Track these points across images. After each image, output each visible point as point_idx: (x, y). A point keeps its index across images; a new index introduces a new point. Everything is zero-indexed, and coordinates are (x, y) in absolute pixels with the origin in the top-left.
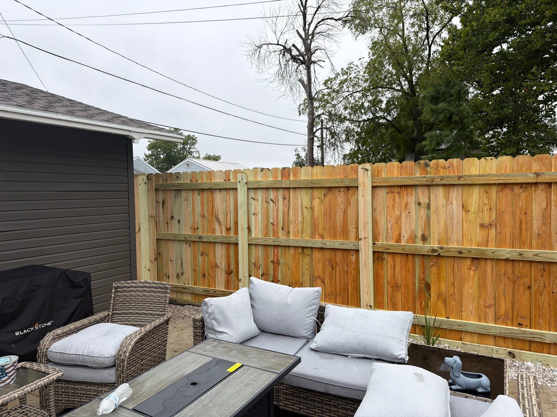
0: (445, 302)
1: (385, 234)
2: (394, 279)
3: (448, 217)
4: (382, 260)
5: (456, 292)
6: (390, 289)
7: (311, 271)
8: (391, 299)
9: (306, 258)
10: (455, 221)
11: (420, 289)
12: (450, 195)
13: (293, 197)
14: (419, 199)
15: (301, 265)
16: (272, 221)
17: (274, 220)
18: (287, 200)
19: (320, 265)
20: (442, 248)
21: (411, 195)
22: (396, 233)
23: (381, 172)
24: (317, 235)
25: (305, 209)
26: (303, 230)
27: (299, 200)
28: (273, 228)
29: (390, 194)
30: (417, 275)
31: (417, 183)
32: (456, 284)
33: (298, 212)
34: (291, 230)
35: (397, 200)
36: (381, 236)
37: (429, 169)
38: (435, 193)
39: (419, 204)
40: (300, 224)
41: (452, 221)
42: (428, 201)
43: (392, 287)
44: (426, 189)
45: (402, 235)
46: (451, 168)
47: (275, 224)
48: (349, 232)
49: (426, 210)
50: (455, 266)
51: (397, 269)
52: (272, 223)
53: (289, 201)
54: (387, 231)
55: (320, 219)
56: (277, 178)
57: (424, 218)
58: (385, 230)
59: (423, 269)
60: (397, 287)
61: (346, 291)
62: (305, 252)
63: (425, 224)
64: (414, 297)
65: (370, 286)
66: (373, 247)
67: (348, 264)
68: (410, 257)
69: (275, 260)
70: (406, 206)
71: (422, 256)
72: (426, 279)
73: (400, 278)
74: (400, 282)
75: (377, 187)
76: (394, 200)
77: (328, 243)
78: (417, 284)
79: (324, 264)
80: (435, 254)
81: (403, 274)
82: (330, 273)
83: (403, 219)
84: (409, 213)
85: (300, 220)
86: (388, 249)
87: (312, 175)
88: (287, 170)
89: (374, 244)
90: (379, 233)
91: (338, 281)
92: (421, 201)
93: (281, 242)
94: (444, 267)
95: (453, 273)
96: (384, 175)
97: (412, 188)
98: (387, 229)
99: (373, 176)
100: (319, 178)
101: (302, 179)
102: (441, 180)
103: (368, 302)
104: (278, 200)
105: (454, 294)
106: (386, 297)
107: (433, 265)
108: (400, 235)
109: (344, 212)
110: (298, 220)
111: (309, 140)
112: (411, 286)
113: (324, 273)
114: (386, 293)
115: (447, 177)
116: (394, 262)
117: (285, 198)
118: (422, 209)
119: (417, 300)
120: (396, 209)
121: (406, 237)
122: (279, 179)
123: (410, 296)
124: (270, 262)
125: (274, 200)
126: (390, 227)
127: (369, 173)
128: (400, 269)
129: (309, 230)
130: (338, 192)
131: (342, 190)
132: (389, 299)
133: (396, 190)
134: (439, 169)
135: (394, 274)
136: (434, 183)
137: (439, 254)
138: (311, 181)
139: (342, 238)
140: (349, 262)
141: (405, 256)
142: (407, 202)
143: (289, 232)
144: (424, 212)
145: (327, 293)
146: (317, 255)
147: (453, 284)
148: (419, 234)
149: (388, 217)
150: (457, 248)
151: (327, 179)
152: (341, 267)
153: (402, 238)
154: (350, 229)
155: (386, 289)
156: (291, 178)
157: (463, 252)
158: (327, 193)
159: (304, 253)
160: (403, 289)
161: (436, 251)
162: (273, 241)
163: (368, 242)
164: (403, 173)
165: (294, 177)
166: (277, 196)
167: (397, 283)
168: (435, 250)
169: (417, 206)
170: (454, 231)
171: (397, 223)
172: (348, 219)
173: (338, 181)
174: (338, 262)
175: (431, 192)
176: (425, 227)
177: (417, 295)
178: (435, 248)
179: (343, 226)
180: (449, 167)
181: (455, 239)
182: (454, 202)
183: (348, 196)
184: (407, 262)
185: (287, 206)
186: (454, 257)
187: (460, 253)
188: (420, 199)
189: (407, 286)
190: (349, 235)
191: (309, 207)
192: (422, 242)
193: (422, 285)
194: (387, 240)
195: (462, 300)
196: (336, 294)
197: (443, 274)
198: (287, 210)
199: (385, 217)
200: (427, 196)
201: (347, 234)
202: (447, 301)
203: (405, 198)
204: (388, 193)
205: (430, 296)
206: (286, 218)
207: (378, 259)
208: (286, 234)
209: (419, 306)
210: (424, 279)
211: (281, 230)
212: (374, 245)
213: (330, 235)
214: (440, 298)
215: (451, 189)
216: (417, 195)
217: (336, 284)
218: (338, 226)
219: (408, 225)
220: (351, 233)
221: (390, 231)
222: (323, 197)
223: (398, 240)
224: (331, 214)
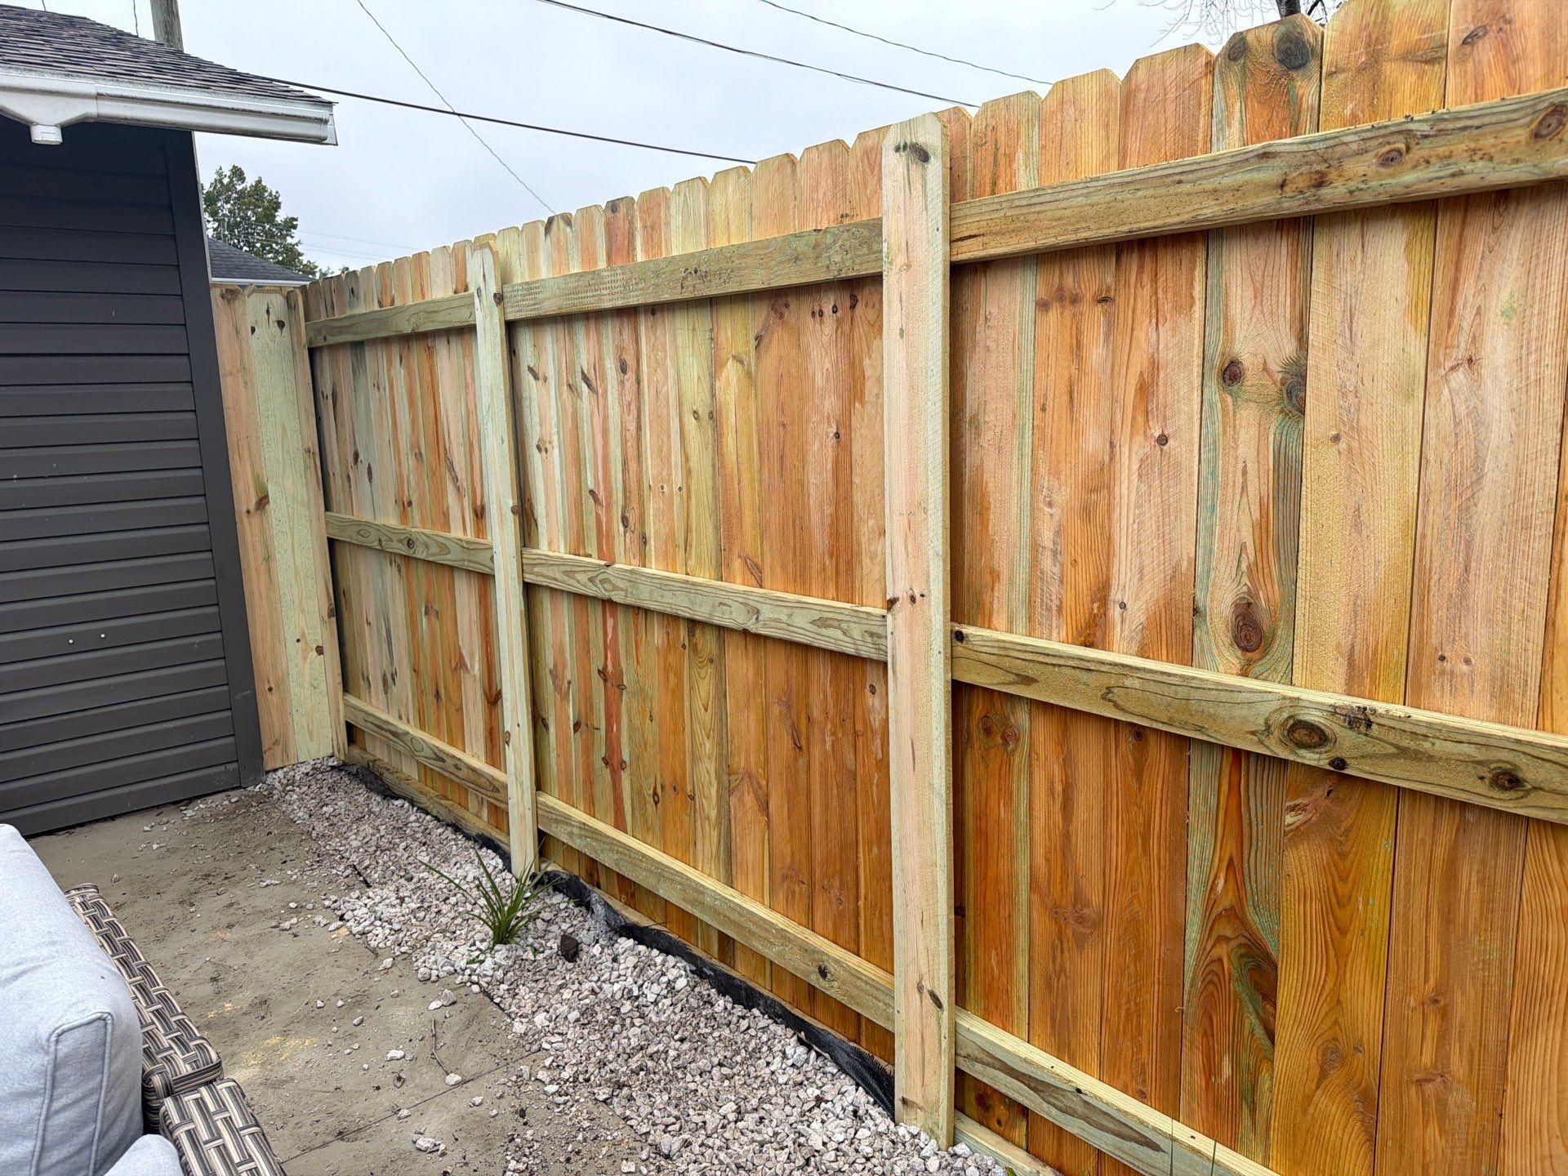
0: (1369, 1104)
1: (1022, 577)
2: (1065, 874)
3: (1434, 476)
4: (1006, 742)
5: (1458, 1067)
6: (1044, 925)
7: (720, 744)
8: (1049, 987)
9: (703, 672)
10: (1488, 513)
11: (1212, 975)
12: (1468, 288)
13: (649, 357)
14: (1229, 339)
15: (687, 703)
16: (591, 486)
17: (596, 482)
18: (630, 376)
19: (753, 717)
20: (1361, 721)
21: (1177, 308)
22: (1084, 581)
23: (1010, 158)
24: (737, 564)
25: (690, 421)
26: (688, 531)
27: (671, 372)
28: (597, 514)
29: (1054, 314)
30: (1194, 876)
31: (1210, 211)
32: (1462, 1007)
33: (669, 437)
34: (651, 532)
35: (1096, 353)
36: (1002, 589)
37: (1306, 89)
38: (1346, 279)
39: (1231, 373)
40: (676, 500)
41: (1465, 512)
42: (1289, 348)
43: (1056, 913)
44: (1280, 253)
45: (1115, 595)
46: (1486, 51)
47: (601, 495)
48: (859, 554)
49: (1274, 422)
50: (1468, 877)
51: (1081, 814)
52: (592, 492)
53: (638, 382)
54: (1034, 563)
55: (746, 477)
56: (596, 263)
57: (1259, 485)
58: (1026, 554)
59: (1230, 848)
60: (1081, 920)
61: (850, 878)
62: (700, 646)
63: (1261, 527)
64: (1172, 1016)
65: (935, 883)
66: (952, 659)
67: (856, 735)
68: (1158, 756)
69: (610, 668)
70: (1145, 390)
71: (1228, 760)
72: (1251, 916)
73: (1096, 869)
74: (1095, 899)
75: (984, 266)
76: (1077, 349)
77: (767, 612)
78: (1193, 933)
79: (766, 711)
80: (1310, 758)
81: (1117, 852)
82: (788, 767)
83: (1127, 487)
84: (1163, 440)
85: (678, 479)
86: (1028, 681)
87: (707, 224)
88: (622, 209)
89: (959, 636)
90: (995, 575)
91: (817, 811)
92: (1245, 351)
93: (616, 588)
94: (1380, 863)
95: (1448, 920)
96: (1024, 180)
97: (1185, 254)
98: (1035, 547)
99: (955, 191)
100: (735, 241)
101: (674, 254)
102: (1388, 160)
103: (924, 970)
104: (604, 379)
105: (1440, 1072)
106: (1021, 963)
107: (1297, 834)
108: (1102, 592)
109: (837, 435)
110: (669, 480)
112: (1155, 934)
113: (767, 760)
114: (1022, 942)
115: (1442, 127)
116: (1068, 763)
117: (623, 369)
118: (1248, 416)
119: (1192, 1037)
120: (1088, 412)
121: (1138, 613)
122: (602, 264)
123: (1152, 1001)
124: (595, 675)
125: (592, 376)
126: (1047, 537)
127: (936, 169)
128: (1097, 814)
129: (705, 536)
130: (809, 317)
131: (828, 303)
132: (1038, 980)
133: (1090, 278)
134: (1390, 69)
135: (1066, 836)
136: (1335, 193)
137: (1340, 763)
138: (693, 263)
139: (832, 591)
140: (859, 727)
141: (1127, 742)
142: (1154, 366)
143: (644, 540)
144: (1262, 435)
145: (778, 864)
146: (740, 665)
147: (1439, 1003)
148: (1221, 602)
149: (1043, 470)
150: (1484, 742)
151: (757, 245)
152: (828, 747)
153: (1115, 612)
154: (864, 540)
155: (1021, 921)
156: (640, 257)
157: (1531, 773)
158: (766, 327)
159: (695, 649)
160: (1111, 939)
161: (1315, 736)
162: (591, 580)
163: (927, 626)
164: (1134, 145)
165: (646, 252)
166: (601, 359)
167: (1079, 900)
168: (1312, 728)
169: (1213, 385)
170: (1481, 591)
171: (1087, 512)
172: (856, 480)
173: (801, 246)
174: (816, 714)
175: (1319, 275)
176: (1260, 549)
177: (1191, 1004)
178: (1314, 717)
179: (835, 519)
180: (1470, 40)
181: (1481, 664)
182: (1498, 348)
183: (851, 339)
184: (1139, 774)
185: (633, 407)
186: (1464, 806)
187: (1509, 780)
188: (1240, 333)
189: (1134, 928)
190: (857, 573)
191: (704, 413)
192: (1234, 658)
193: (1222, 951)
194: (1030, 618)
195: (1498, 1138)
196: (812, 885)
197: (1371, 908)
198: (632, 427)
199: (1027, 461)
200: (1285, 310)
201: (850, 566)
202: (1388, 1111)
203: (1144, 332)
204: (1043, 306)
205: (1271, 1035)
206: (633, 466)
207: (988, 731)
208: (635, 548)
209: (1199, 1080)
210: (1235, 914)
211: (621, 528)
212: (960, 648)
213: (784, 568)
214: (1336, 1077)
215: (1479, 235)
216: (1216, 300)
217: (810, 837)
218: (815, 518)
219: (1150, 526)
220: (866, 561)
221: (1047, 563)
222: (753, 353)
223: (1092, 633)
224: (787, 452)
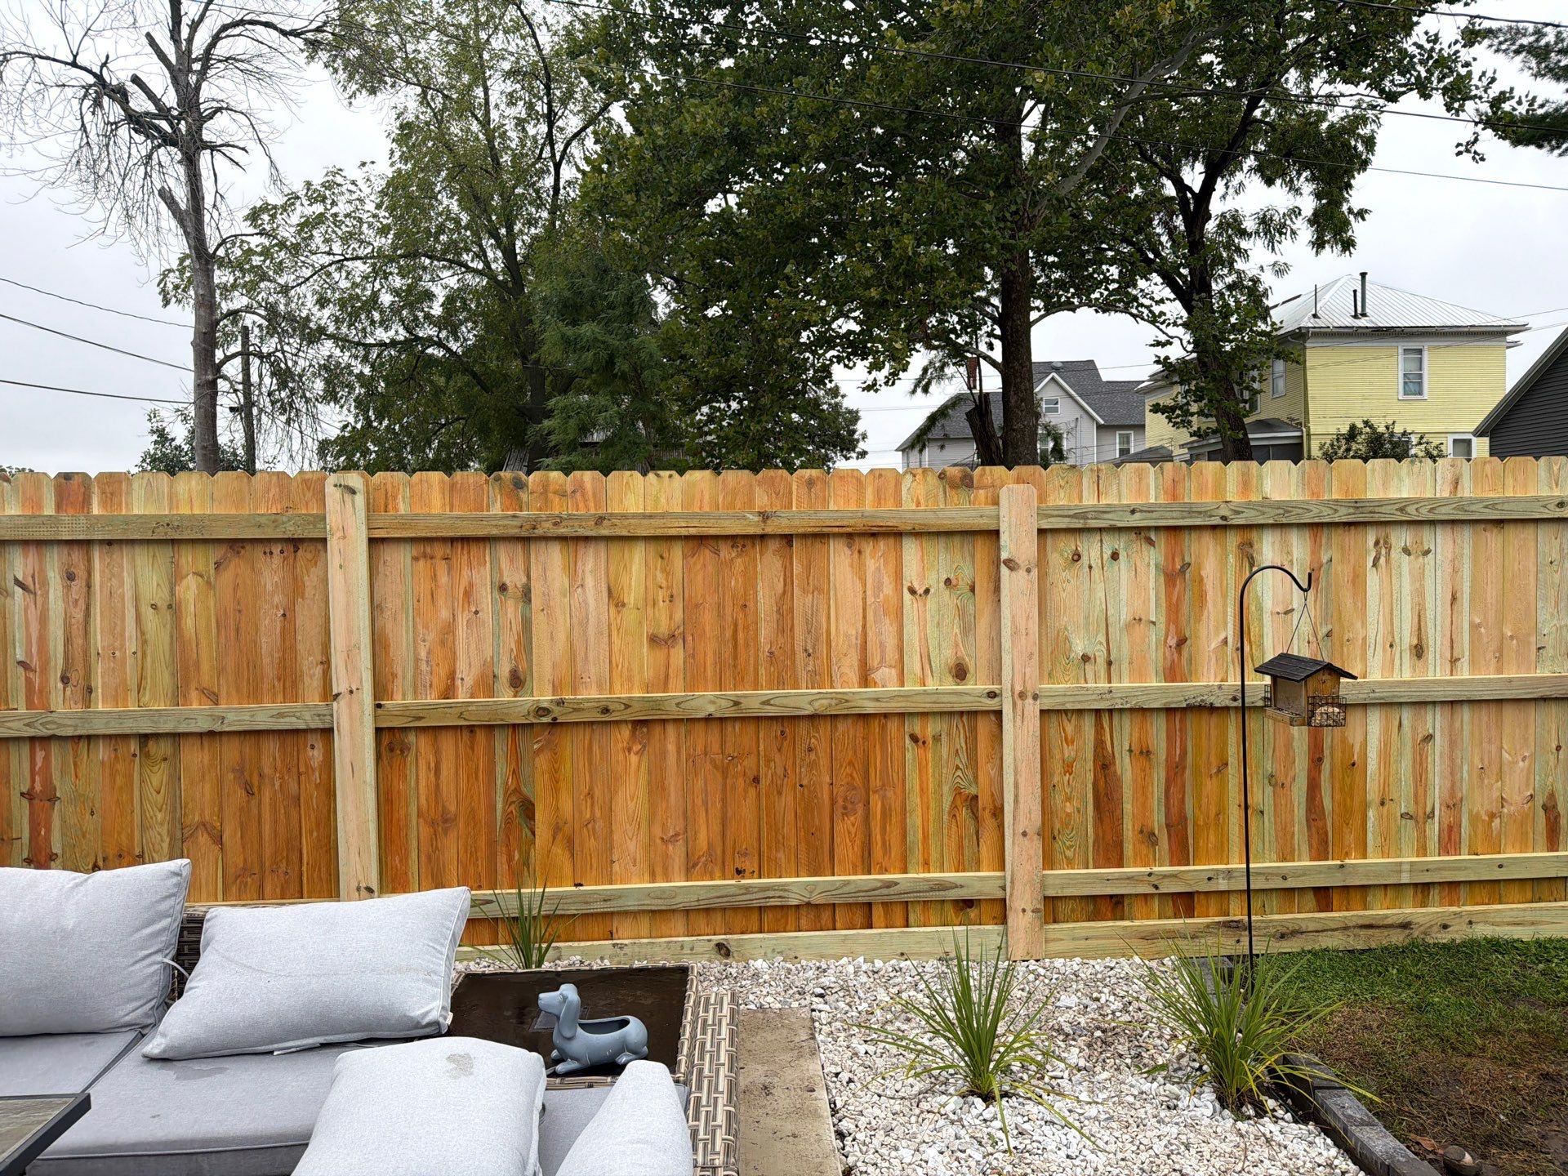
0: (570, 843)
1: (410, 675)
2: (437, 803)
3: (575, 620)
4: (402, 751)
5: (598, 814)
6: (425, 831)
7: (174, 811)
8: (429, 858)
9: (155, 769)
10: (591, 631)
11: (508, 820)
12: (579, 564)
13: (102, 572)
14: (501, 576)
15: (136, 793)
16: (20, 655)
17: (28, 653)
18: (78, 586)
19: (207, 786)
20: (560, 703)
21: (479, 564)
22: (443, 671)
23: (395, 498)
24: (194, 694)
25: (148, 613)
26: (142, 678)
27: (128, 580)
28: (28, 680)
29: (422, 563)
30: (499, 782)
31: (495, 532)
32: (597, 793)
33: (123, 620)
34: (98, 682)
35: (443, 579)
36: (398, 682)
37: (524, 496)
38: (542, 558)
39: (503, 588)
40: (129, 661)
41: (585, 631)
42: (524, 580)
43: (433, 824)
44: (519, 548)
45: (458, 675)
46: (578, 495)
47: (35, 662)
48: (302, 675)
49: (521, 605)
50: (595, 748)
51: (444, 773)
52: (21, 663)
53: (89, 586)
54: (417, 667)
55: (204, 643)
56: (40, 507)
57: (517, 627)
58: (412, 664)
59: (514, 765)
60: (445, 821)
61: (295, 857)
62: (152, 752)
63: (518, 642)
64: (492, 844)
65: (368, 830)
66: (376, 717)
67: (299, 774)
68: (481, 736)
69: (38, 787)
70: (468, 594)
71: (510, 730)
72: (524, 790)
73: (453, 795)
74: (453, 808)
75: (383, 540)
76: (434, 577)
77: (231, 717)
78: (499, 806)
79: (220, 782)
80: (545, 720)
81: (463, 785)
82: (241, 809)
83: (461, 630)
84: (476, 612)
85: (131, 646)
86: (420, 718)
87: (170, 499)
88: (76, 481)
89: (379, 706)
90: (394, 676)
91: (267, 828)
92: (507, 580)
93: (60, 726)
94: (569, 749)
95: (590, 764)
96: (403, 509)
97: (481, 545)
98: (417, 660)
99: (370, 508)
100: (197, 511)
101: (136, 512)
102: (555, 524)
103: (361, 878)
104: (45, 583)
105: (593, 819)
106: (414, 855)
107: (539, 750)
108: (452, 676)
109: (284, 615)
110: (123, 646)
111: (198, 386)
112: (482, 813)
113: (221, 808)
114: (414, 844)
115: (570, 517)
116: (437, 753)
117: (71, 577)
118: (510, 603)
119: (501, 849)
120: (441, 602)
121: (469, 681)
122: (49, 510)
123: (482, 843)
124: (16, 797)
125: (29, 582)
126: (423, 655)
127: (360, 499)
128: (453, 770)
129: (164, 679)
130: (261, 555)
131: (276, 549)
132: (423, 858)
133: (440, 550)
134: (550, 495)
135: (437, 786)
136: (539, 532)
137: (555, 719)
138: (167, 520)
139: (280, 697)
140: (302, 769)
141: (466, 734)
142: (471, 585)
143: (90, 690)
144: (516, 609)
145: (231, 870)
146: (194, 757)
147: (590, 794)
148: (504, 671)
149: (420, 627)
150: (599, 700)
151: (227, 516)
152: (277, 786)
153: (458, 682)
154: (305, 669)
155: (413, 835)
156: (96, 510)
157: (611, 707)
158: (225, 558)
159: (148, 755)
160: (461, 825)
161: (545, 711)
162: (27, 725)
163: (361, 703)
164: (456, 502)
165: (104, 503)
166: (42, 570)
167: (445, 810)
168: (544, 709)
169: (496, 594)
170: (592, 655)
171: (443, 643)
172: (299, 638)
173: (263, 520)
174: (267, 770)
175: (533, 556)
176: (518, 650)
177: (499, 835)
178: (545, 705)
179: (283, 659)
180: (574, 492)
181: (594, 678)
182: (590, 582)
183: (294, 567)
184: (472, 748)
185: (82, 605)
186: (592, 723)
187: (606, 710)
188: (505, 574)
189: (472, 815)
190: (300, 686)
191: (163, 605)
192: (511, 692)
193: (512, 808)
194: (415, 692)
195: (611, 832)
196: (263, 872)
197: (566, 770)
198: (79, 615)
199: (411, 624)
200: (522, 567)
201: (294, 684)
202: (577, 842)
203: (466, 572)
204: (415, 559)
205: (533, 834)
206: (78, 641)
207: (392, 750)
208: (79, 697)
209: (505, 867)
210: (517, 791)
211: (60, 685)
212: (380, 711)
213: (238, 690)
214: (559, 837)
215: (581, 546)
216: (495, 562)
217: (261, 844)
218: (266, 661)
219: (473, 646)
220: (307, 680)
221: (424, 666)
222: (212, 571)
223: (448, 691)
224: (243, 625)
